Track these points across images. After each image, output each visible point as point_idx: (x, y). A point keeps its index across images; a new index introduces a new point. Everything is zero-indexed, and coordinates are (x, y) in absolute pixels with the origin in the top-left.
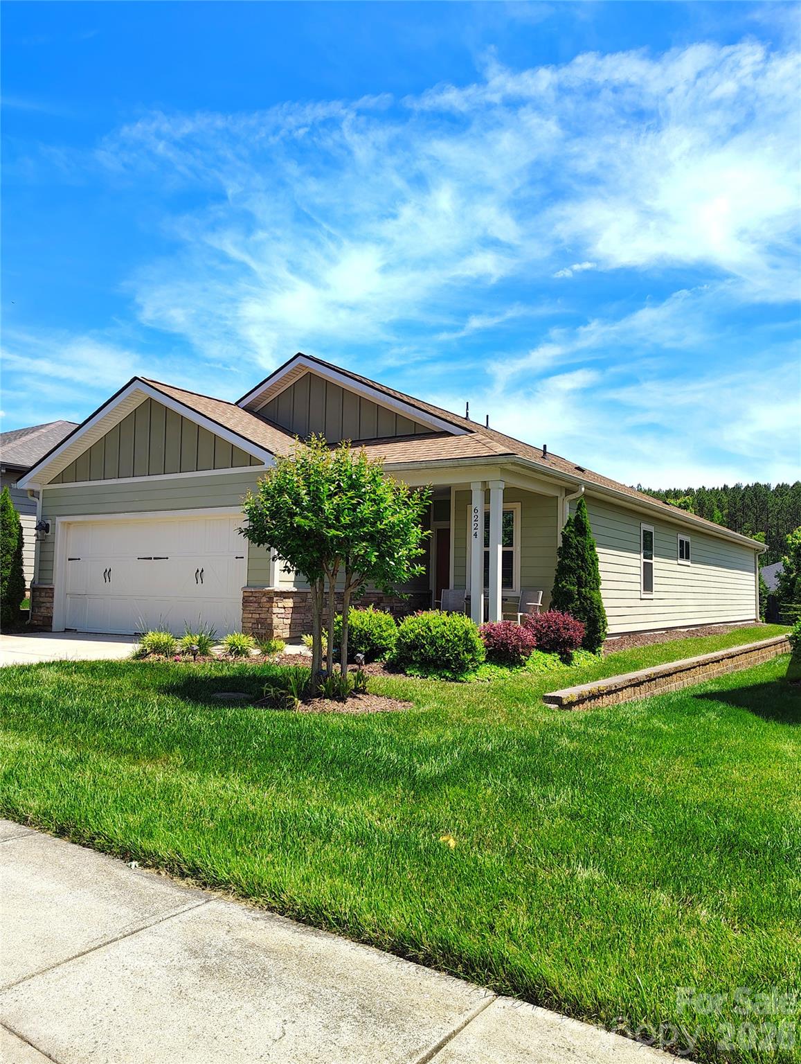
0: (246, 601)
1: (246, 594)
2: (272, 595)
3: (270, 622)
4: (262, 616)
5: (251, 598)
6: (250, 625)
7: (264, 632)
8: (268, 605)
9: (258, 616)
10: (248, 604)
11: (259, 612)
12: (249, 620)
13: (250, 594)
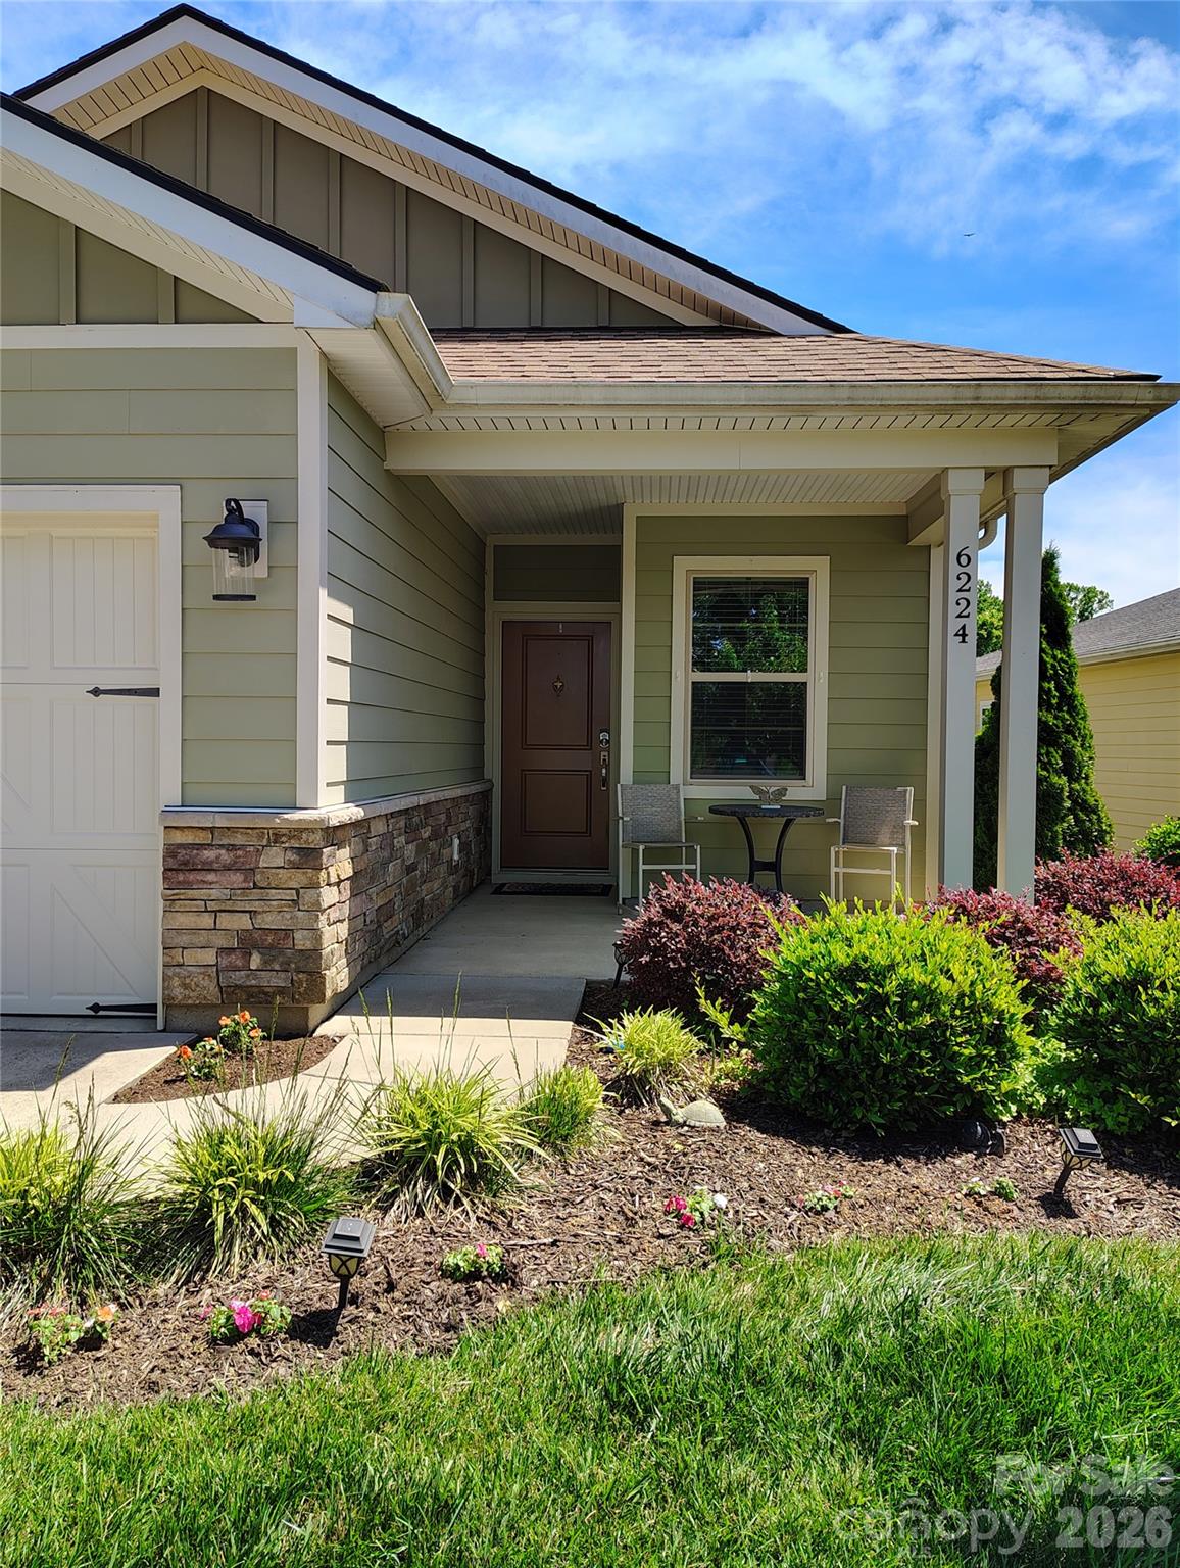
0: (181, 866)
1: (179, 838)
2: (316, 839)
3: (309, 945)
4: (270, 921)
5: (209, 854)
6: (210, 957)
7: (278, 980)
8: (298, 878)
9: (245, 922)
10: (191, 877)
11: (256, 906)
12: (202, 939)
13: (203, 838)
